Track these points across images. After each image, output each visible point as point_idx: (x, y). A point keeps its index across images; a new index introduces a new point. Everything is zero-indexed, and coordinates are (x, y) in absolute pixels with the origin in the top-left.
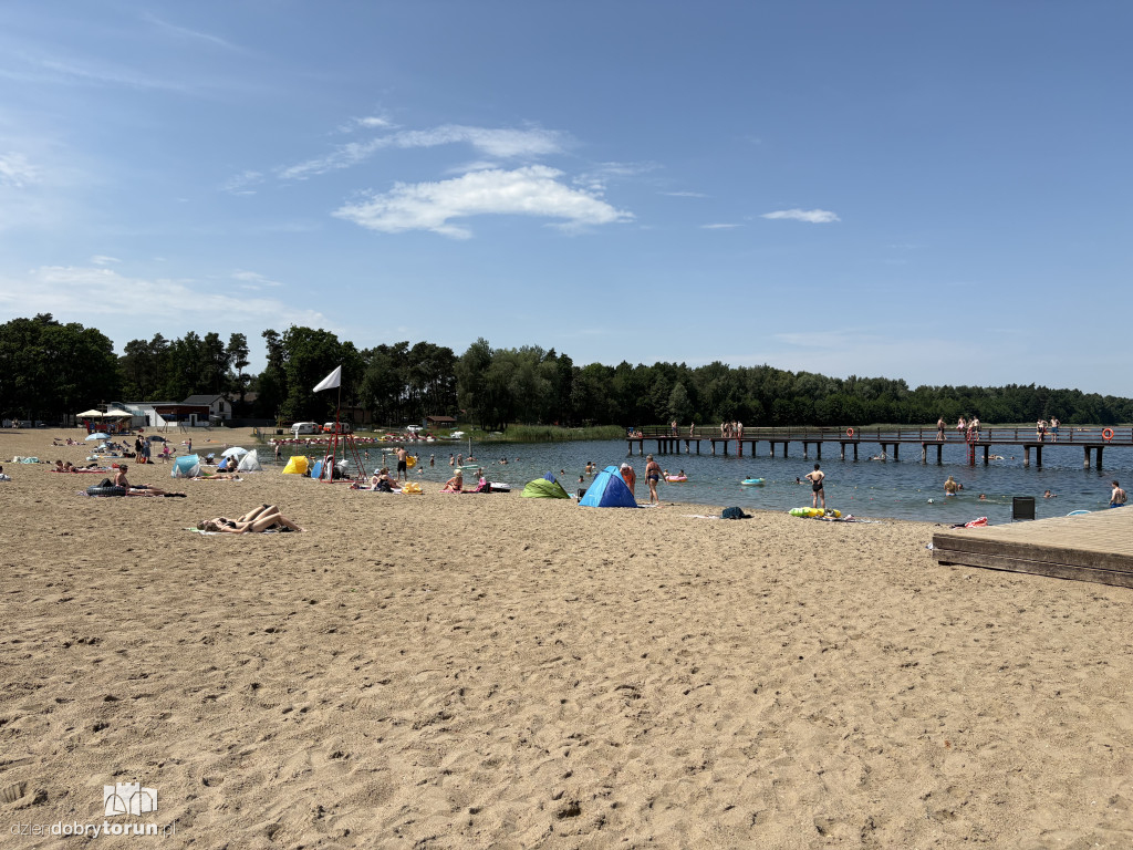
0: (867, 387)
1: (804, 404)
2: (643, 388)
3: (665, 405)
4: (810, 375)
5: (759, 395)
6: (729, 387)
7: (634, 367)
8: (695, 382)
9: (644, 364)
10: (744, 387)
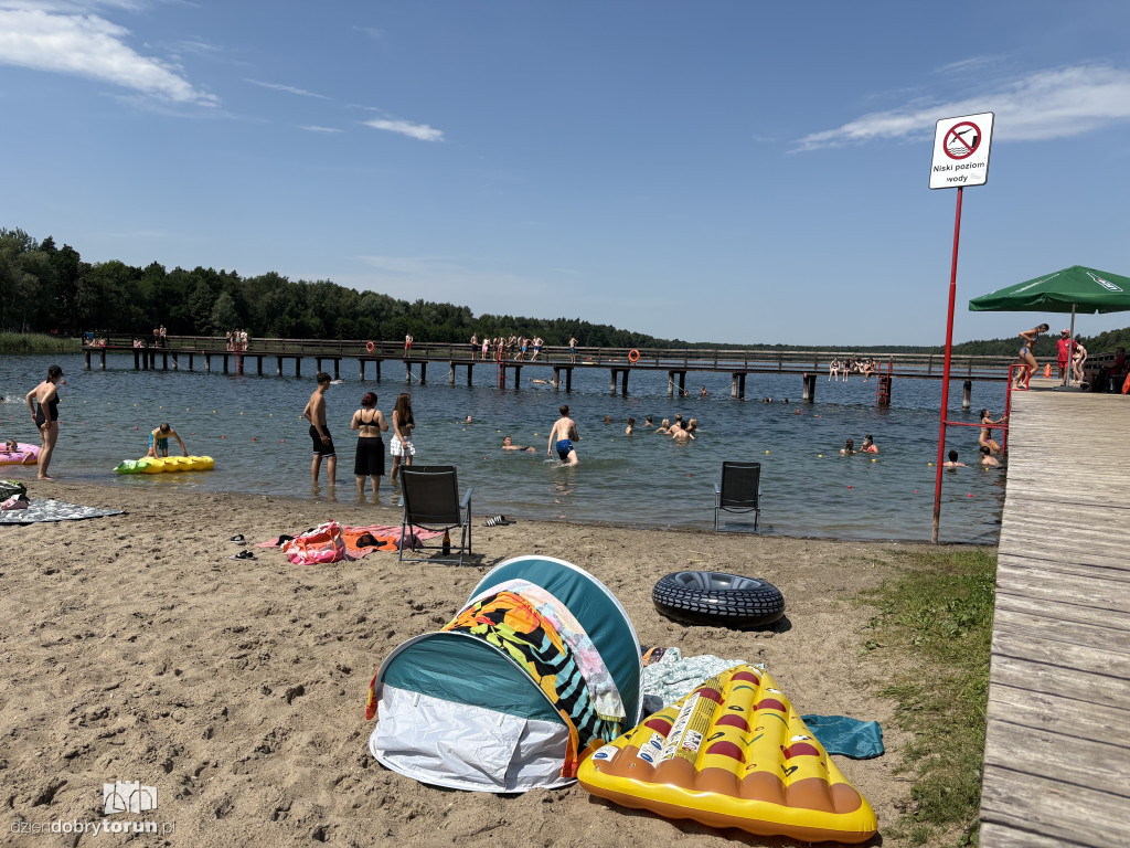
0: (434, 312)
1: (369, 325)
2: (179, 296)
3: (207, 317)
4: (376, 295)
5: (321, 313)
6: (287, 301)
7: (168, 271)
8: (246, 293)
9: (183, 268)
10: (303, 303)
